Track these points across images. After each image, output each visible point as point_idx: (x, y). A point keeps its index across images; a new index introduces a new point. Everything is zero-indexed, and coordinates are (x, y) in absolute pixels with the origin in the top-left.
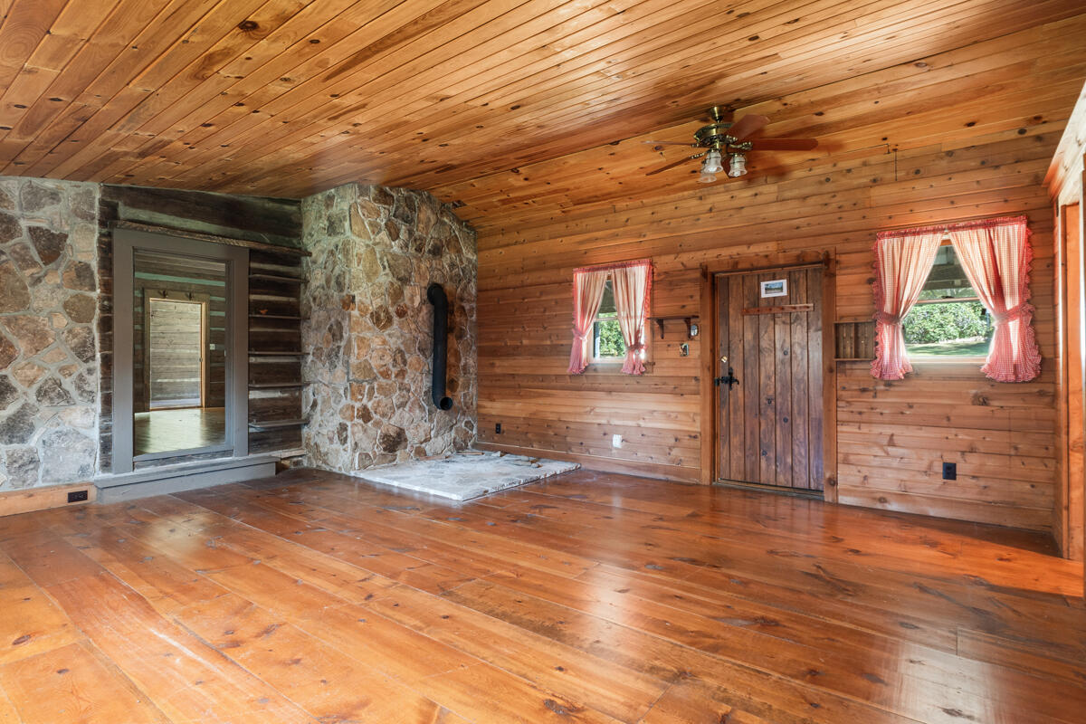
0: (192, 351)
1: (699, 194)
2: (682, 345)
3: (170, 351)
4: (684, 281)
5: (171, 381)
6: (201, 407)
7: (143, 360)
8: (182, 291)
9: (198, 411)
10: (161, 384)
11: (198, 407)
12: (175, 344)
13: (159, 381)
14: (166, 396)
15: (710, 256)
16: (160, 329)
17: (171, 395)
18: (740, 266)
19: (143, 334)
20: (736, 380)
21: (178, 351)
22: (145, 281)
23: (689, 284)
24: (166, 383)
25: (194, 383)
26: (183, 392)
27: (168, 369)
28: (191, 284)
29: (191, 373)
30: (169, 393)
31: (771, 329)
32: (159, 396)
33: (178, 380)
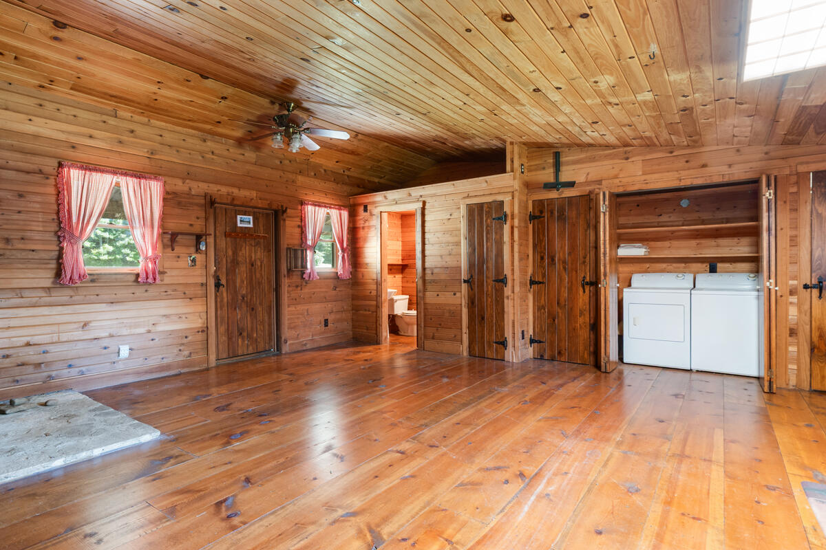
1: (204, 137)
2: (190, 257)
4: (192, 204)
15: (213, 189)
18: (235, 202)
20: (222, 285)
23: (196, 208)
31: (243, 248)
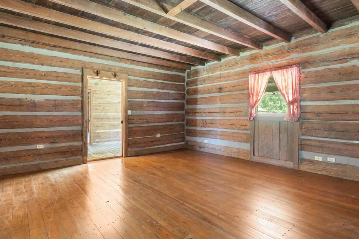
0: (115, 114)
3: (103, 114)
5: (104, 131)
6: (122, 156)
7: (83, 124)
8: (109, 71)
9: (119, 160)
10: (99, 133)
11: (120, 157)
12: (106, 110)
13: (97, 131)
14: (101, 140)
16: (98, 101)
17: (104, 140)
19: (82, 104)
21: (107, 114)
22: (84, 62)
24: (101, 132)
25: (116, 132)
26: (110, 138)
27: (102, 124)
28: (115, 66)
29: (115, 127)
30: (103, 138)
32: (97, 140)
33: (108, 131)
